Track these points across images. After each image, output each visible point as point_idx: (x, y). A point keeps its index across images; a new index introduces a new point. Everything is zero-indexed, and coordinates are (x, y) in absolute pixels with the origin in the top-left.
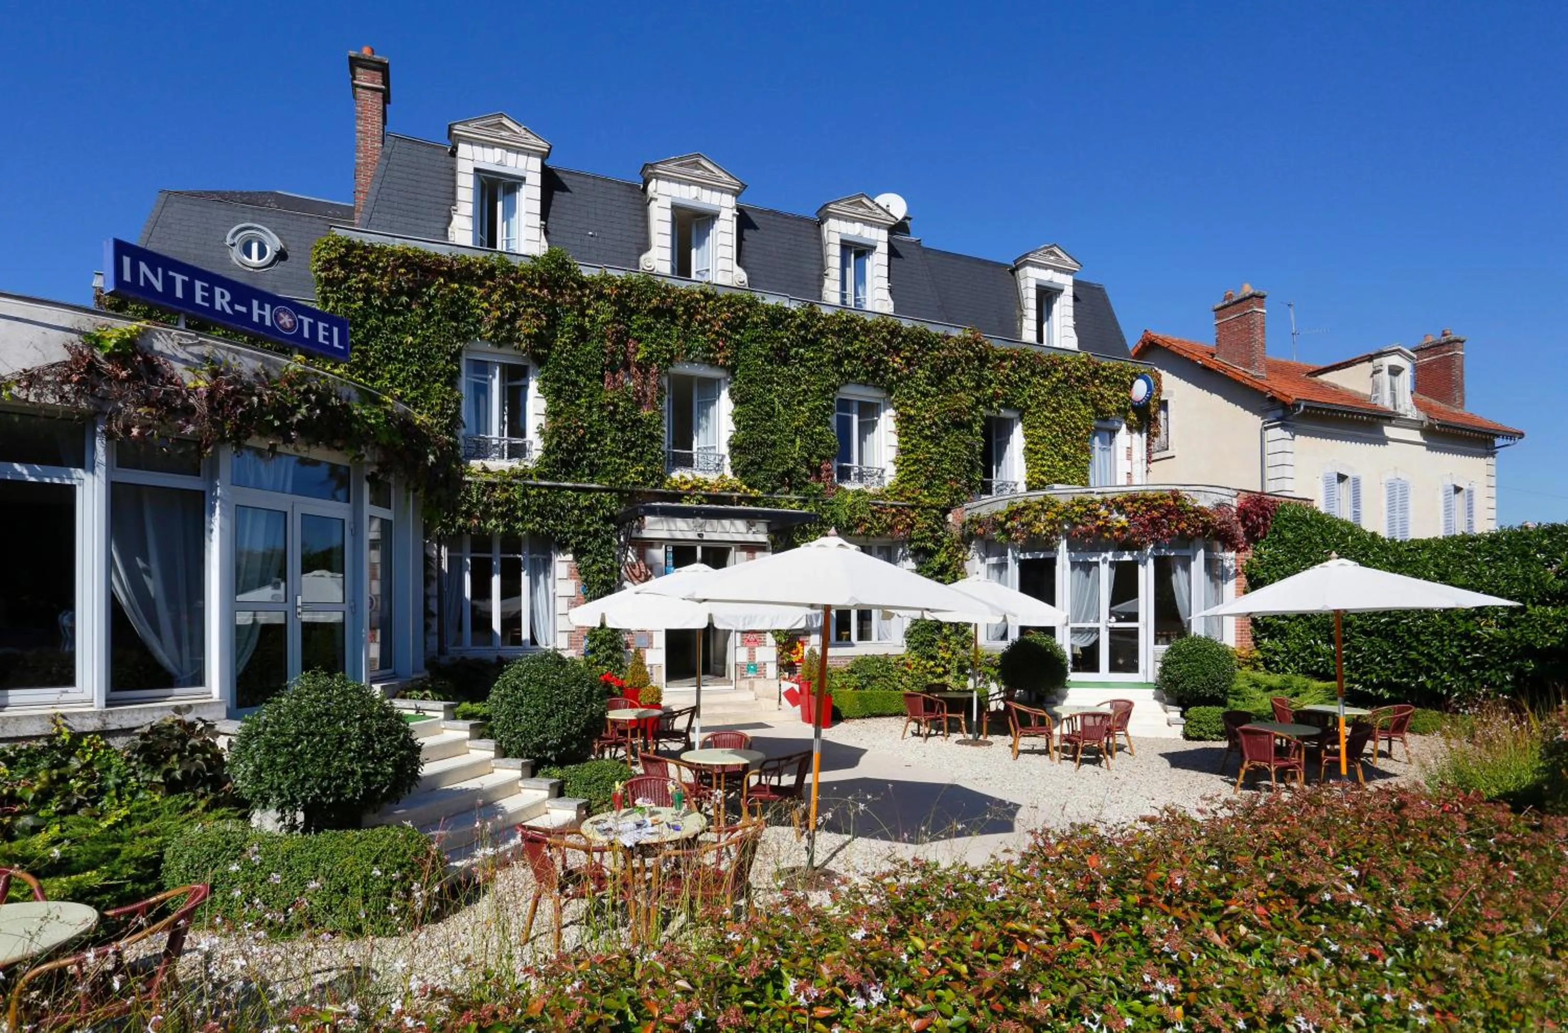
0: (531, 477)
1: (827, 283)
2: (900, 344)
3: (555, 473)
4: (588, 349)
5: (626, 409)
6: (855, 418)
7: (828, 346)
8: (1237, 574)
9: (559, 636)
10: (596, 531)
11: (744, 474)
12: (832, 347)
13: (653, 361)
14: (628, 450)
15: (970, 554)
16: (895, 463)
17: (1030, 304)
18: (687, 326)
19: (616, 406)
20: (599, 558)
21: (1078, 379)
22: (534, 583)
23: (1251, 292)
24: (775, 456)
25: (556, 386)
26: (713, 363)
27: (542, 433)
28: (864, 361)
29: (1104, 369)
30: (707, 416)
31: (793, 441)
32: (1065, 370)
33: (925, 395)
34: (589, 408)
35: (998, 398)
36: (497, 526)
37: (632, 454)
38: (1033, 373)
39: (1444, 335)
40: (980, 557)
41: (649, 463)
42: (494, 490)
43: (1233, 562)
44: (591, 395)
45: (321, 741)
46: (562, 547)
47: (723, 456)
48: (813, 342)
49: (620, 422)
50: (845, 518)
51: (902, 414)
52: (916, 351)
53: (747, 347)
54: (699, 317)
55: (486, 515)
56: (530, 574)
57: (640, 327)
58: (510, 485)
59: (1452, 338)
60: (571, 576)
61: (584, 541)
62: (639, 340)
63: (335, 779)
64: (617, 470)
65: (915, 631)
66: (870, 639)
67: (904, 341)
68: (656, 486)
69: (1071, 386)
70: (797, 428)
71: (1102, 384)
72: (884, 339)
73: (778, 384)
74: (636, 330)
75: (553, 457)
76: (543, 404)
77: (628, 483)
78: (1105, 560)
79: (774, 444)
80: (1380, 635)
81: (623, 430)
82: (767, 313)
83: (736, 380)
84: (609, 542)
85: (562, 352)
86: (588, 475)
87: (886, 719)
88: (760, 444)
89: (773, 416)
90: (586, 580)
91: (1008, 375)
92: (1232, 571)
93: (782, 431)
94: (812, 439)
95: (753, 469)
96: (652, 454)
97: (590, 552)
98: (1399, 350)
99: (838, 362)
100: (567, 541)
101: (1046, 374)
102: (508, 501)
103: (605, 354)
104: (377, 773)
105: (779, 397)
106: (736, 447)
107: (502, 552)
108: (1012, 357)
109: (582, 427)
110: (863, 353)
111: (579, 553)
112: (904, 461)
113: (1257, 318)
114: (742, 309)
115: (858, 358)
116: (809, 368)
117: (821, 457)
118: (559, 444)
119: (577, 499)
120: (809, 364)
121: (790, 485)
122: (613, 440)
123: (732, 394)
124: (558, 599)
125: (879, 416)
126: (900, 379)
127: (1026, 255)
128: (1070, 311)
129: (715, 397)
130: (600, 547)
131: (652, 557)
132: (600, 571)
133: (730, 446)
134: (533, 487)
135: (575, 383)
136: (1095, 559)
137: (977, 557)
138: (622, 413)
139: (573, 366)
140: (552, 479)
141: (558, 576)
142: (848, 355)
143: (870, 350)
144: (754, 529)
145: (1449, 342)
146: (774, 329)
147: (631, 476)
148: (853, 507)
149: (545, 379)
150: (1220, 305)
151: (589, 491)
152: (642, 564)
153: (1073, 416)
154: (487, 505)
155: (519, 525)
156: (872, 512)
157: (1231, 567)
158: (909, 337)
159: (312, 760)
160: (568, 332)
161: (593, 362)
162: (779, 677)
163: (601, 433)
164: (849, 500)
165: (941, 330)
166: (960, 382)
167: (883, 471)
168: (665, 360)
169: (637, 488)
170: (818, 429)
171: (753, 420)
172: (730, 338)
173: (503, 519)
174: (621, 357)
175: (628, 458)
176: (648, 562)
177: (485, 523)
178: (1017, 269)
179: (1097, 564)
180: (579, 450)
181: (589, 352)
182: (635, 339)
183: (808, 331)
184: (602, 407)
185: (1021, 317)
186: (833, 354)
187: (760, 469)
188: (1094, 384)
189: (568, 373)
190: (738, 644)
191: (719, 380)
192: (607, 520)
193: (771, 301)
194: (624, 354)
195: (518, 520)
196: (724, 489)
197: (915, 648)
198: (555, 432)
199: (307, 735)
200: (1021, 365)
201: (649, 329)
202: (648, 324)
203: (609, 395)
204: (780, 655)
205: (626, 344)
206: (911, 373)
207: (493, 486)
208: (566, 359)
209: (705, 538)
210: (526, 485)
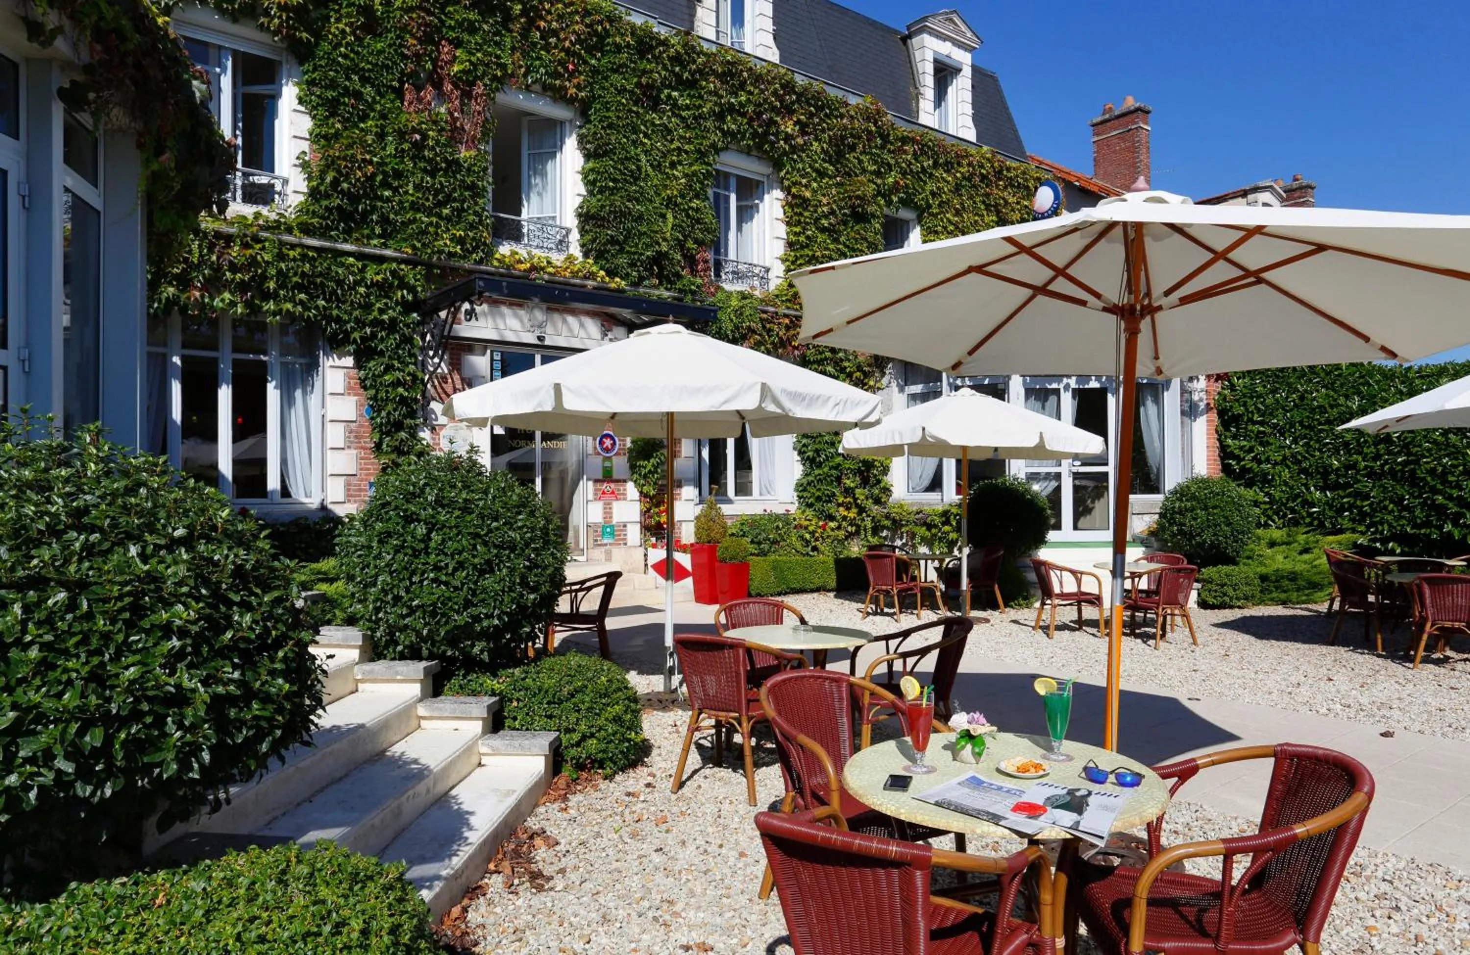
0: (289, 230)
1: (700, 11)
2: (793, 103)
3: (329, 228)
4: (379, 46)
5: (438, 142)
6: (733, 197)
7: (710, 93)
8: (1208, 408)
9: (330, 481)
10: (393, 321)
11: (600, 256)
12: (716, 93)
13: (477, 78)
14: (441, 204)
15: (885, 381)
16: (784, 261)
17: (928, 81)
18: (525, 33)
19: (425, 137)
20: (396, 364)
21: (983, 177)
22: (287, 401)
23: (1137, 105)
24: (642, 234)
25: (330, 94)
26: (559, 96)
27: (304, 166)
28: (751, 120)
29: (1009, 169)
30: (543, 175)
31: (663, 216)
32: (970, 164)
33: (822, 174)
34: (381, 136)
35: (898, 191)
36: (233, 304)
37: (446, 211)
38: (936, 165)
39: (1296, 180)
40: (898, 385)
41: (472, 226)
42: (228, 246)
43: (1203, 395)
44: (383, 116)
45: (72, 605)
46: (336, 345)
47: (569, 231)
48: (692, 84)
49: (430, 161)
50: (730, 326)
51: (794, 197)
52: (812, 115)
53: (606, 78)
54: (542, 24)
55: (214, 285)
56: (280, 387)
57: (460, 24)
58: (257, 239)
59: (1305, 182)
60: (349, 390)
61: (374, 335)
62: (457, 43)
63: (123, 722)
64: (424, 232)
65: (809, 484)
66: (751, 495)
67: (798, 100)
68: (480, 262)
69: (974, 186)
70: (669, 198)
71: (1005, 187)
72: (775, 93)
73: (646, 136)
74: (450, 28)
75: (325, 203)
76: (306, 124)
77: (441, 252)
78: (1067, 387)
79: (640, 218)
80: (1394, 478)
81: (433, 174)
82: (632, 34)
83: (589, 122)
84: (409, 340)
85: (339, 45)
86: (380, 236)
87: (809, 596)
88: (624, 215)
89: (637, 179)
90: (374, 398)
91: (911, 163)
92: (1202, 405)
93: (651, 201)
94: (688, 216)
95: (613, 249)
96: (476, 213)
97: (381, 354)
98: (1271, 187)
99: (720, 117)
100: (347, 334)
101: (948, 167)
102: (253, 262)
103: (404, 57)
104: (248, 695)
105: (646, 152)
106: (586, 217)
107: (235, 350)
108: (913, 141)
109: (371, 162)
110: (750, 109)
111: (363, 356)
112: (797, 258)
113: (1142, 135)
114: (600, 22)
115: (744, 115)
116: (683, 119)
117: (700, 243)
118: (335, 183)
119: (362, 270)
120: (684, 114)
121: (660, 276)
122: (417, 187)
123: (582, 141)
124: (329, 426)
125: (762, 200)
126: (794, 149)
127: (925, 19)
128: (968, 97)
129: (556, 147)
130: (398, 346)
131: (472, 367)
132: (397, 383)
133: (579, 215)
134: (293, 246)
135: (358, 95)
136: (1054, 386)
137: (894, 385)
138: (432, 149)
139: (356, 69)
140: (323, 236)
141: (329, 390)
142: (731, 109)
143: (760, 105)
144: (610, 335)
145: (1301, 188)
146: (642, 58)
147: (445, 242)
148: (739, 311)
149: (311, 83)
150: (1099, 119)
151: (381, 259)
152: (456, 377)
153: (976, 222)
154: (217, 269)
155: (271, 306)
156: (761, 320)
157: (1201, 400)
158: (803, 96)
159: (44, 666)
160: (349, 16)
161: (387, 67)
162: (644, 544)
163: (398, 175)
164: (734, 303)
165: (840, 94)
166: (860, 162)
167: (768, 270)
168: (495, 78)
169: (453, 263)
170: (695, 203)
171: (615, 181)
172: (585, 62)
173: (243, 292)
174: (429, 66)
175: (439, 216)
176: (467, 374)
177: (212, 299)
178: (910, 36)
179: (1057, 392)
180: (366, 195)
181: (381, 52)
182: (450, 42)
183: (684, 67)
184: (402, 135)
185: (918, 94)
186: (716, 104)
187: (621, 251)
188: (997, 186)
189: (348, 78)
190: (590, 497)
191: (562, 123)
192: (408, 307)
193: (637, 20)
194: (435, 62)
195: (267, 296)
196: (574, 274)
197: (810, 506)
198: (329, 164)
199: (21, 587)
200: (924, 153)
201: (472, 29)
202: (471, 23)
203: (410, 117)
204: (645, 513)
205: (437, 44)
206: (805, 144)
207: (229, 239)
208: (345, 56)
209: (547, 342)
210: (282, 244)
